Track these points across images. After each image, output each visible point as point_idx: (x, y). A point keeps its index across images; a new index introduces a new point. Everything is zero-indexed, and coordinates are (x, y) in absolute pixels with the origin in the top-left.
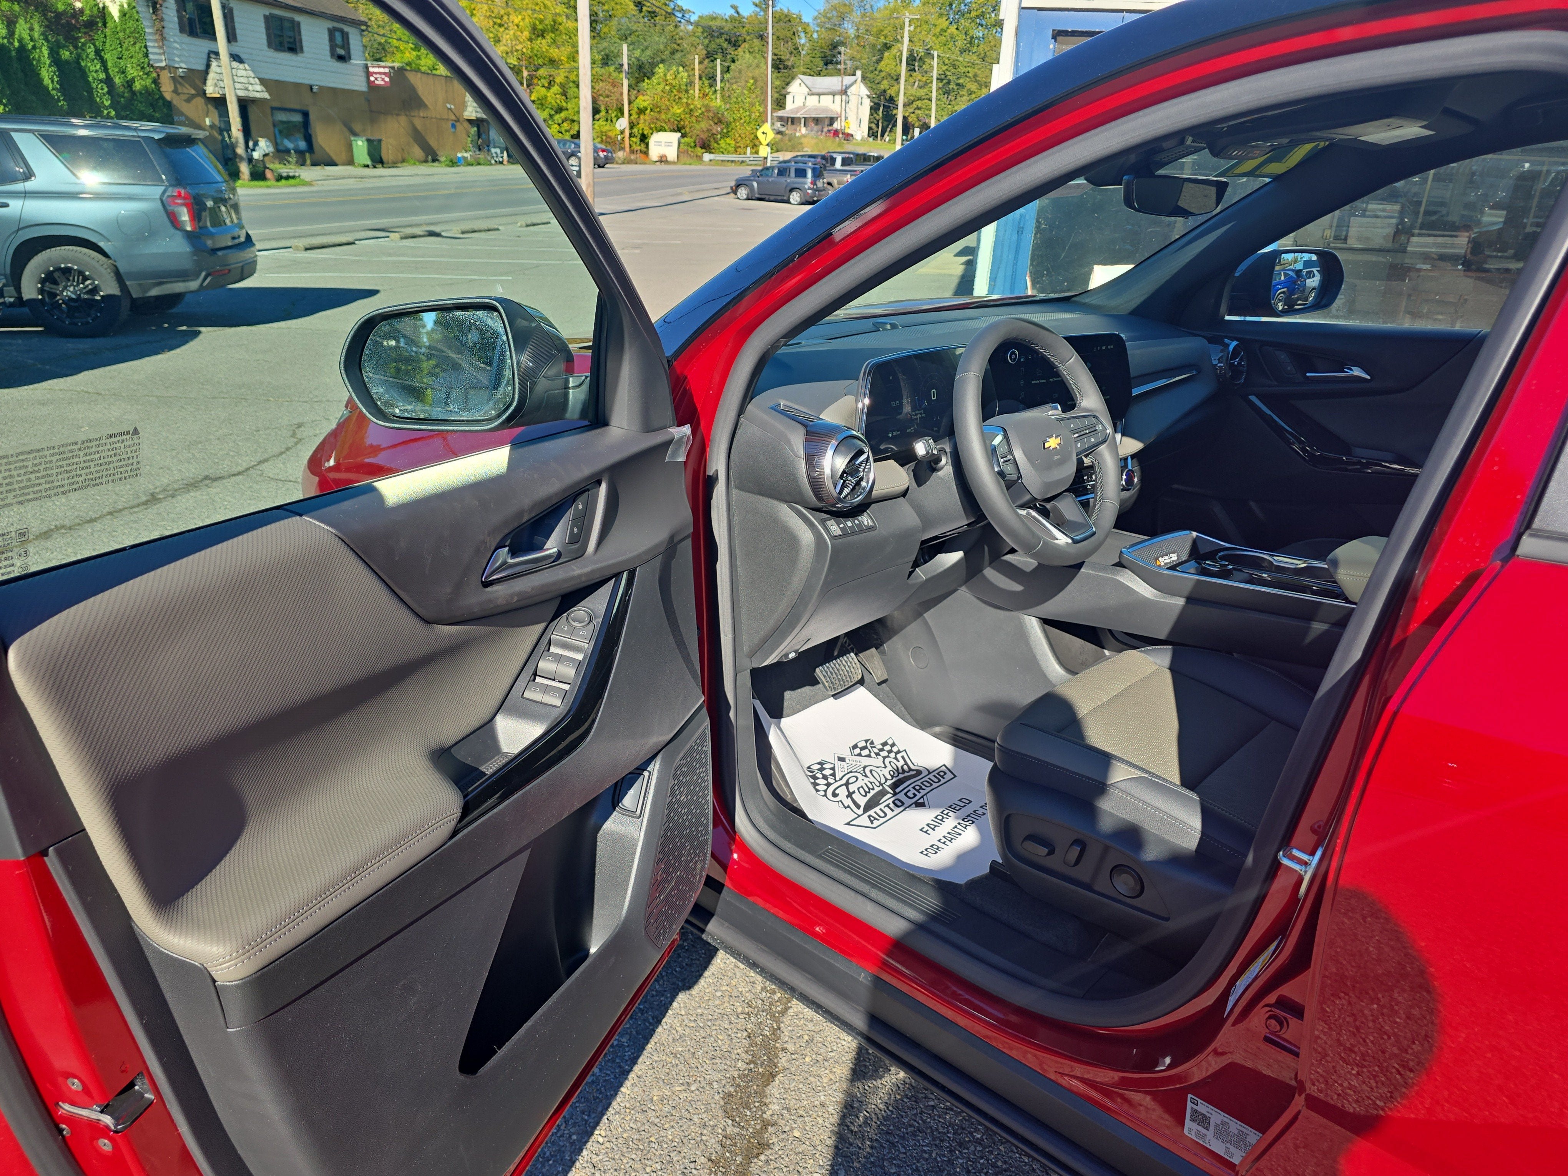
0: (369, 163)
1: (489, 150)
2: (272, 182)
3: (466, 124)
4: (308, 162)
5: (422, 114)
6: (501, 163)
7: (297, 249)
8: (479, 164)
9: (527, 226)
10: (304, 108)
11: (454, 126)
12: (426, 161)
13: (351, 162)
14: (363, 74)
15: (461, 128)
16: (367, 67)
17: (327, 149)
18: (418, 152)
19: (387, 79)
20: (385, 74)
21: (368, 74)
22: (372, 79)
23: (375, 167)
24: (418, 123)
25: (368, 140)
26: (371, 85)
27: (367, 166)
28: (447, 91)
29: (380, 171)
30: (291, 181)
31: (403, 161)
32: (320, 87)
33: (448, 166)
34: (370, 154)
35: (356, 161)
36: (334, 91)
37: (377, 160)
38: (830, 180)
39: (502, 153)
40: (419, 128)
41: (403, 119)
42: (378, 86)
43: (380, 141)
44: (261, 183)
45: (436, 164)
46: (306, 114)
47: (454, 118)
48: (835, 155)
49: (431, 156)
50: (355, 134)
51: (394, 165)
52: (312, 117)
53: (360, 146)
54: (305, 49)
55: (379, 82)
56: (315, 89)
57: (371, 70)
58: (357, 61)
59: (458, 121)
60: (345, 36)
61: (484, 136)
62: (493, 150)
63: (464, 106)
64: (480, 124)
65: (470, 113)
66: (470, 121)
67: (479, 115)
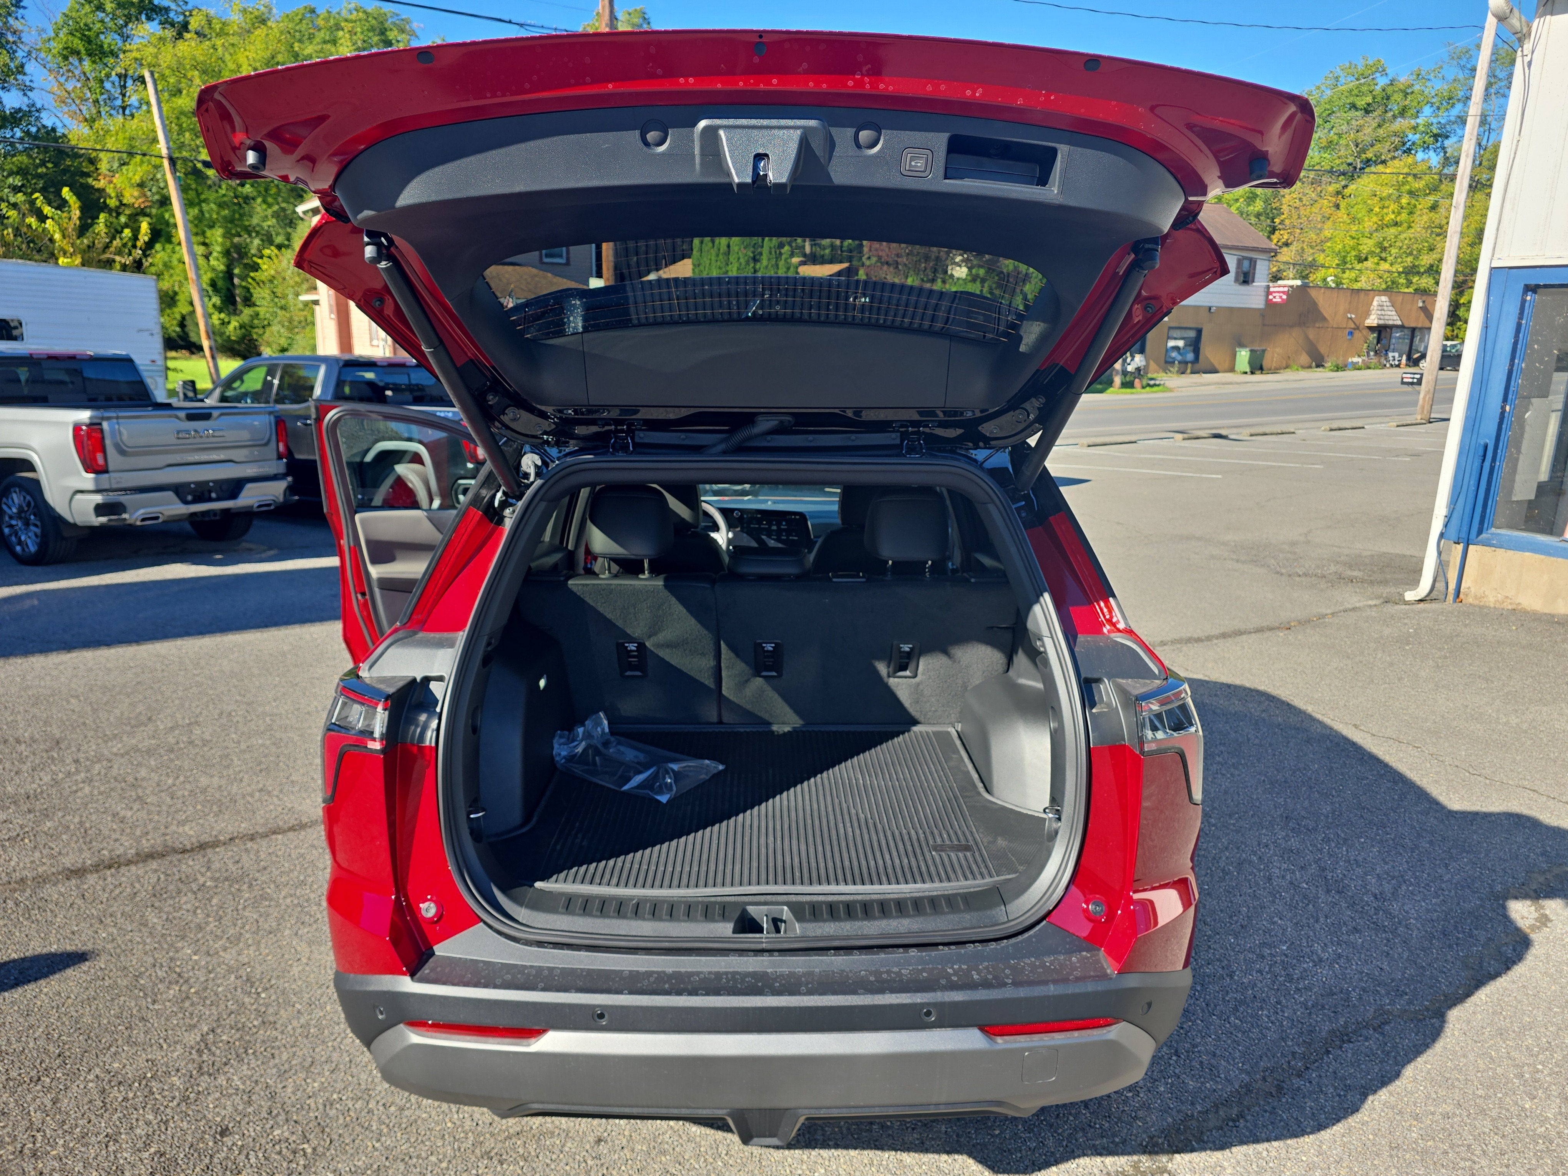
0: (1248, 370)
1: (1387, 354)
3: (1366, 331)
4: (1189, 371)
5: (1318, 326)
6: (1398, 366)
8: (1370, 368)
9: (1333, 430)
10: (1199, 326)
11: (1351, 333)
12: (1310, 367)
13: (1232, 370)
14: (1263, 294)
15: (1357, 334)
16: (1268, 287)
17: (1212, 360)
18: (1305, 359)
19: (1284, 297)
20: (1283, 292)
21: (1268, 293)
22: (1271, 297)
23: (1252, 373)
24: (1313, 335)
25: (1251, 351)
26: (1269, 302)
27: (1246, 373)
29: (1258, 377)
30: (1160, 388)
31: (1287, 367)
32: (1219, 308)
33: (1332, 370)
34: (1251, 362)
35: (1237, 368)
36: (1233, 309)
37: (1257, 367)
39: (1401, 356)
40: (1312, 338)
41: (1297, 332)
42: (1276, 303)
43: (1265, 352)
45: (1321, 369)
46: (1199, 332)
47: (1353, 326)
49: (1318, 362)
50: (1242, 345)
51: (1275, 371)
52: (1206, 333)
53: (1243, 356)
55: (1278, 300)
56: (1213, 309)
57: (1272, 289)
58: (1260, 283)
59: (1357, 328)
60: (1253, 262)
61: (1384, 341)
62: (1390, 354)
63: (1367, 314)
64: (1382, 331)
65: (1373, 320)
66: (1371, 329)
67: (1381, 322)
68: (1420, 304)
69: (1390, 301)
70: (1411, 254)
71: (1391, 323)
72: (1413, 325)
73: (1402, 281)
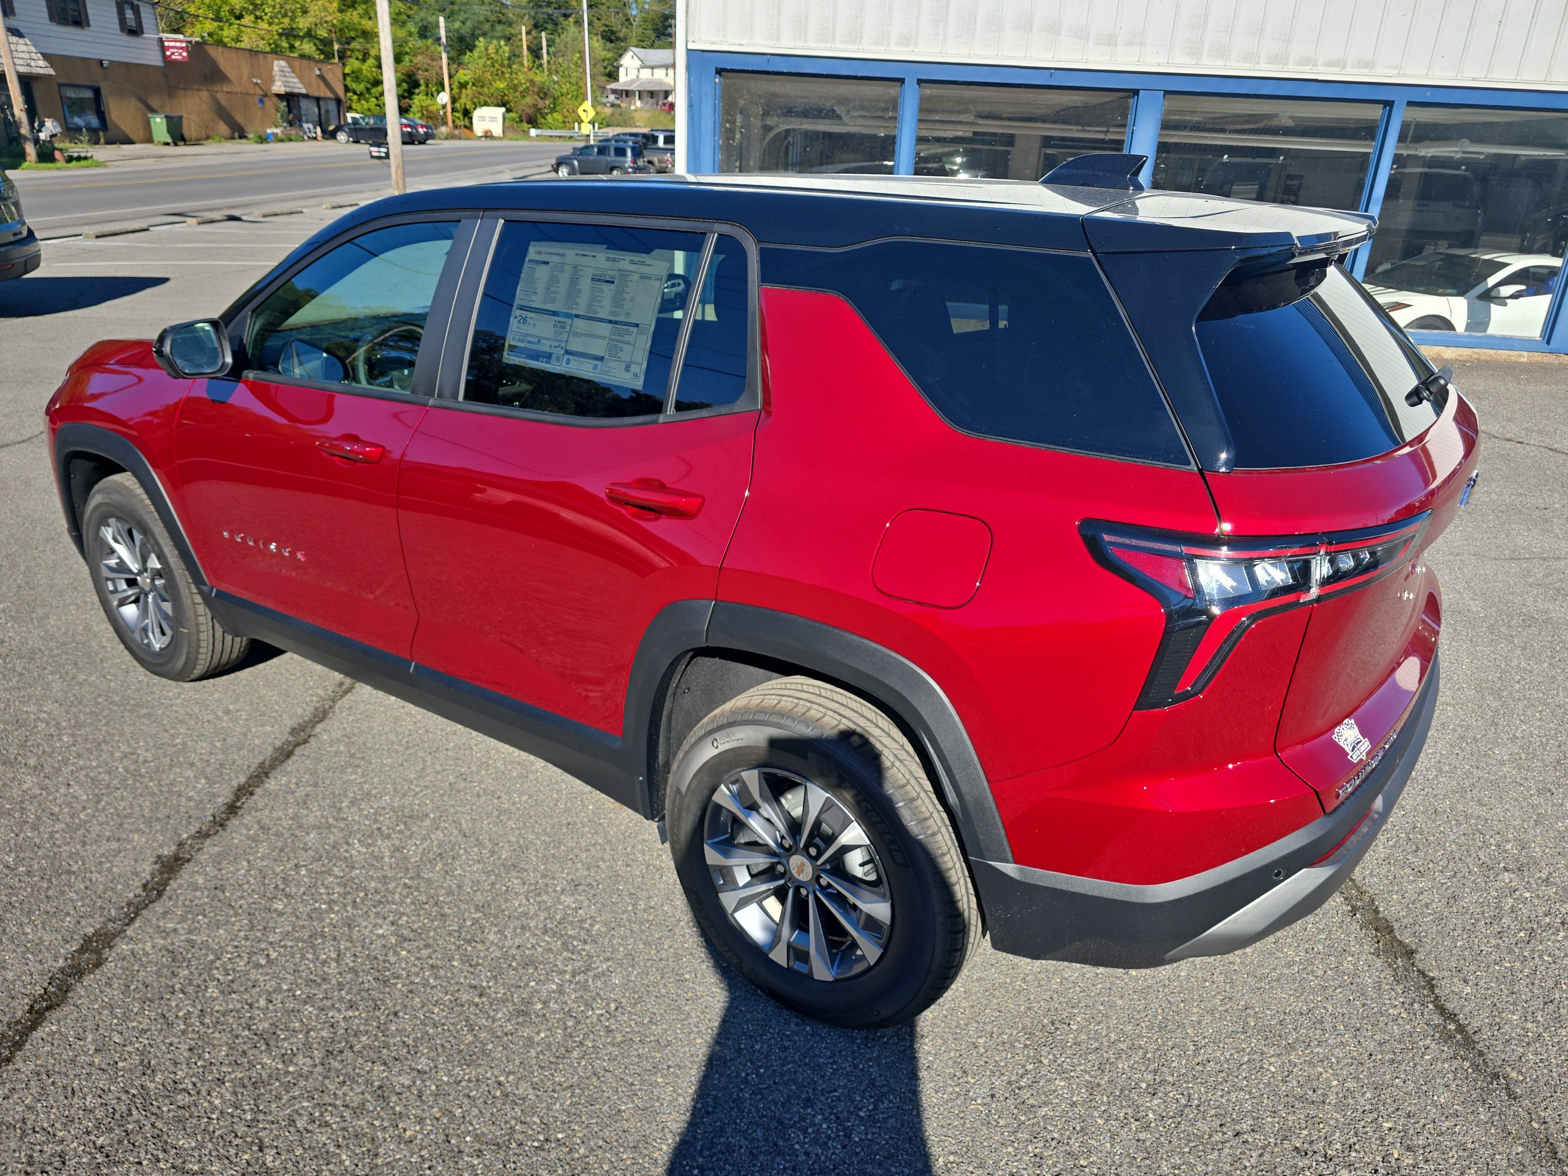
0: (169, 140)
1: (301, 126)
2: (61, 164)
3: (275, 99)
4: (102, 141)
5: (225, 89)
6: (315, 138)
7: (87, 237)
8: (290, 140)
9: (334, 208)
10: (95, 84)
11: (261, 101)
12: (233, 138)
13: (149, 140)
14: (157, 48)
15: (268, 102)
16: (161, 40)
17: (123, 127)
18: (223, 128)
19: (185, 54)
20: (182, 48)
21: (164, 48)
22: (168, 53)
23: (176, 145)
24: (221, 98)
25: (167, 117)
26: (167, 60)
27: (167, 144)
28: (252, 66)
29: (182, 149)
30: (83, 163)
31: (208, 138)
32: (111, 62)
33: (256, 142)
34: (170, 131)
35: (155, 139)
36: (127, 65)
37: (178, 137)
38: (650, 158)
39: (315, 127)
40: (223, 103)
41: (205, 95)
42: (176, 61)
43: (180, 118)
44: (50, 165)
45: (244, 141)
46: (97, 91)
47: (261, 92)
48: (656, 134)
49: (239, 133)
50: (153, 111)
51: (197, 142)
52: (103, 92)
53: (159, 123)
54: (91, 22)
55: (176, 57)
56: (105, 64)
57: (166, 44)
58: (150, 35)
59: (266, 95)
60: (135, 9)
61: (295, 111)
62: (305, 126)
63: (271, 80)
64: (290, 98)
65: (279, 87)
66: (279, 96)
67: (288, 90)
68: (318, 72)
69: (290, 66)
70: (285, 15)
71: (296, 91)
72: (316, 94)
73: (285, 44)
